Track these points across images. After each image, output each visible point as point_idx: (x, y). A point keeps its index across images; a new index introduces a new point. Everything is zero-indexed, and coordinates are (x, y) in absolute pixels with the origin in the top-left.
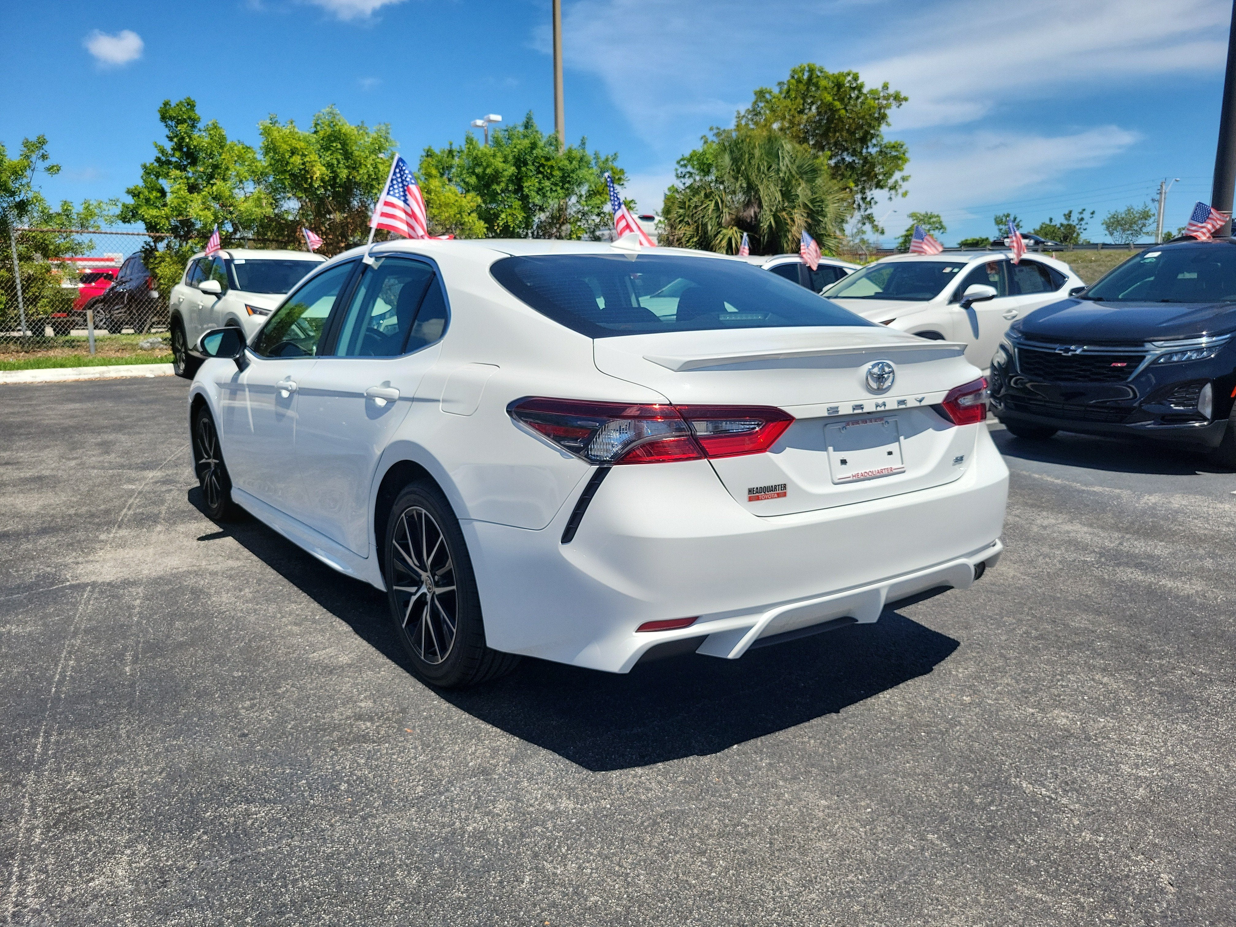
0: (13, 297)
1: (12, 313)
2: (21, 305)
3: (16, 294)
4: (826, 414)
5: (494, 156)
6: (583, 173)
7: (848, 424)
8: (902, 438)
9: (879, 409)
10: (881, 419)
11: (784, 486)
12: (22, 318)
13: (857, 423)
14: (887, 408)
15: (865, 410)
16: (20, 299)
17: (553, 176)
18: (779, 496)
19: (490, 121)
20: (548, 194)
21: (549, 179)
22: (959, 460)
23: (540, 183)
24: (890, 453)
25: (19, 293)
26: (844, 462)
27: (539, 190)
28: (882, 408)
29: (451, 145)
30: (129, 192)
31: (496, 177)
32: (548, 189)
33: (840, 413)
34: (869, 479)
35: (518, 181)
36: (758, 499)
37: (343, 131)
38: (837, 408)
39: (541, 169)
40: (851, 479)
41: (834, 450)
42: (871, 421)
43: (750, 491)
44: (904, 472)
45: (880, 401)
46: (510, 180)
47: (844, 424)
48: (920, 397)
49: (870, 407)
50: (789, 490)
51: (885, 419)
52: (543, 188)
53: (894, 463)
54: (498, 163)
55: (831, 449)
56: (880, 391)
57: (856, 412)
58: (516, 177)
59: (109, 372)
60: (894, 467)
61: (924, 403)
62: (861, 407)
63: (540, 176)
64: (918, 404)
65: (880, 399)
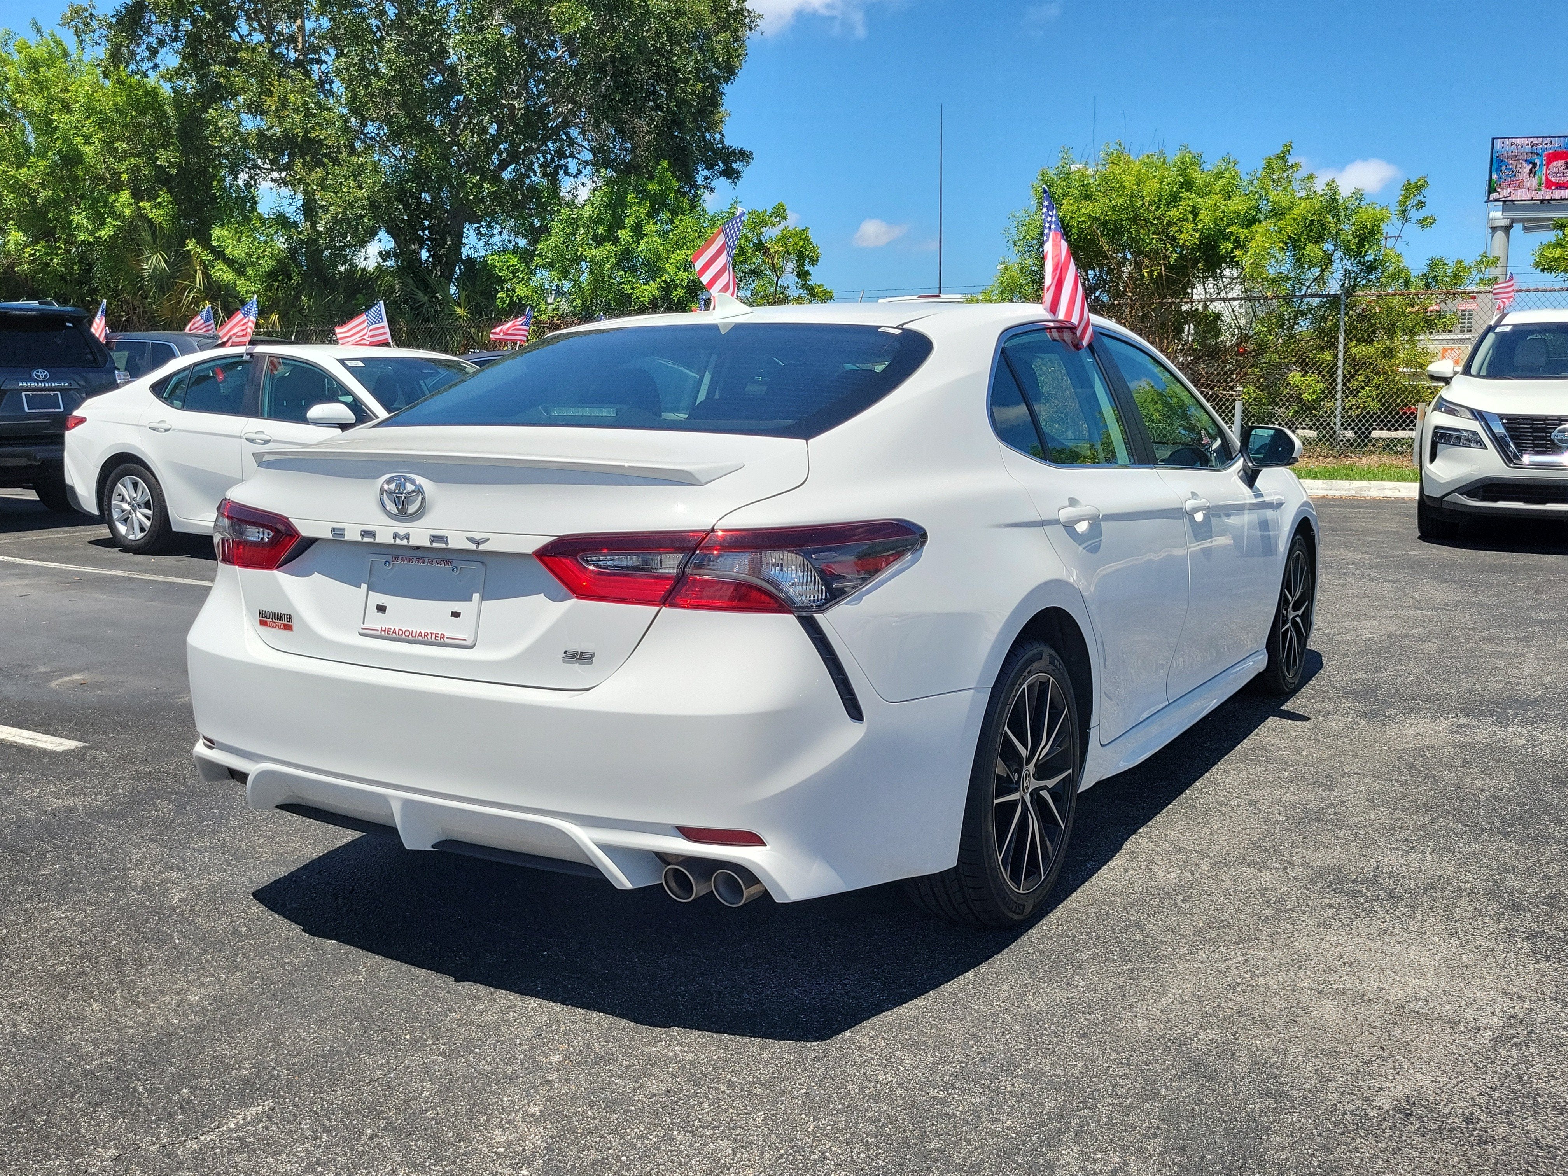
1: (1328, 404)
3: (1335, 380)
4: (332, 536)
9: (398, 542)
10: (448, 562)
11: (290, 617)
12: (1337, 412)
13: (410, 560)
15: (377, 540)
18: (285, 627)
22: (578, 657)
24: (456, 615)
25: (1339, 380)
26: (381, 609)
28: (405, 542)
33: (346, 538)
34: (410, 642)
36: (266, 624)
38: (344, 529)
40: (382, 633)
41: (369, 589)
42: (431, 562)
43: (261, 613)
44: (469, 647)
45: (402, 532)
47: (390, 558)
48: (478, 536)
49: (384, 537)
50: (295, 624)
51: (455, 563)
55: (363, 588)
56: (403, 515)
57: (366, 540)
60: (447, 635)
61: (482, 547)
62: (372, 534)
64: (473, 547)
65: (402, 528)
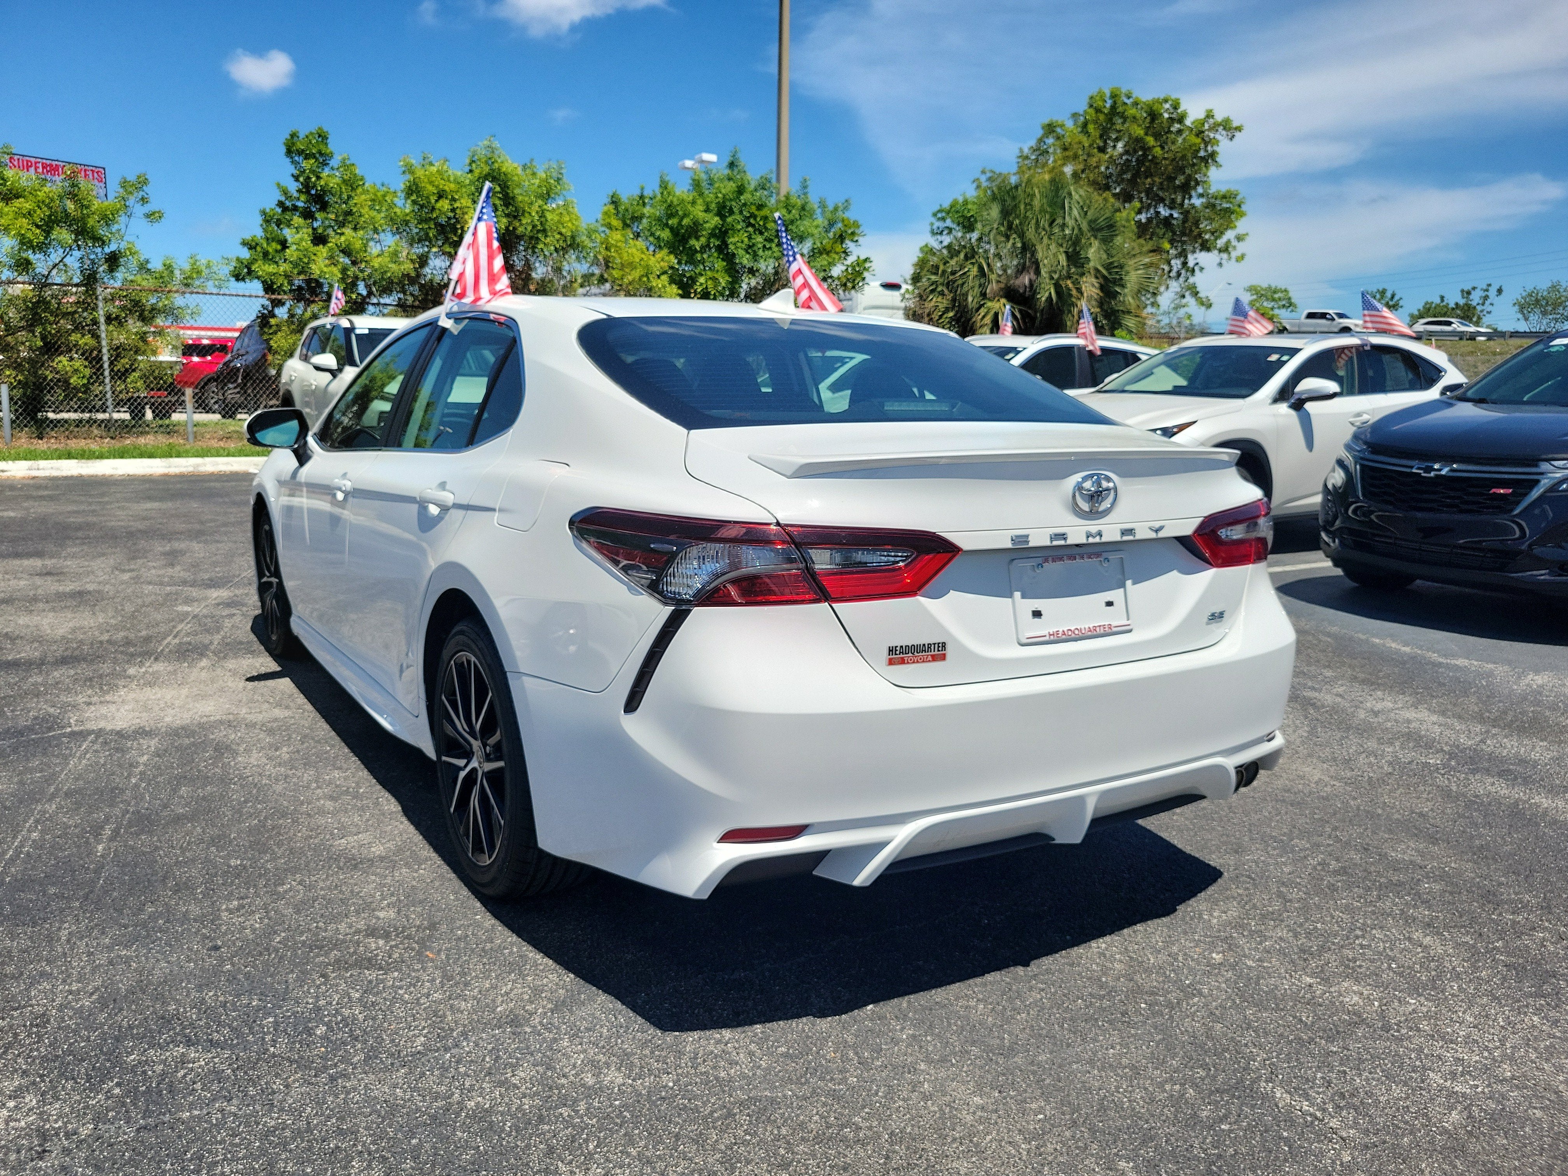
0: (98, 370)
1: (97, 389)
2: (107, 380)
3: (102, 366)
4: (1009, 545)
5: (694, 203)
6: (805, 225)
7: (1046, 561)
8: (1129, 583)
9: (1091, 540)
10: (1098, 555)
11: (944, 645)
12: (109, 395)
13: (1061, 559)
14: (1104, 539)
15: (1069, 542)
16: (107, 373)
17: (766, 229)
18: (934, 658)
19: (702, 162)
20: (760, 253)
21: (761, 233)
22: (1217, 617)
23: (750, 238)
24: (1110, 604)
25: (106, 365)
26: (1037, 614)
27: (750, 249)
28: (1097, 540)
29: (642, 189)
30: (244, 243)
31: (695, 230)
32: (760, 246)
33: (1031, 544)
34: (1076, 640)
35: (722, 234)
36: (902, 662)
37: (504, 169)
38: (1027, 536)
39: (752, 221)
40: (1047, 638)
41: (1023, 597)
42: (1082, 558)
43: (891, 650)
44: (1130, 631)
45: (1094, 529)
46: (712, 235)
47: (1040, 560)
48: (1157, 525)
49: (1077, 537)
50: (949, 652)
51: (1105, 555)
52: (754, 245)
53: (1115, 618)
54: (698, 212)
55: (1017, 594)
56: (1094, 514)
57: (1056, 543)
58: (720, 230)
59: (205, 465)
60: (1114, 624)
61: (1162, 534)
62: (1063, 536)
63: (750, 229)
64: (1153, 535)
65: (1093, 526)
